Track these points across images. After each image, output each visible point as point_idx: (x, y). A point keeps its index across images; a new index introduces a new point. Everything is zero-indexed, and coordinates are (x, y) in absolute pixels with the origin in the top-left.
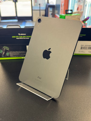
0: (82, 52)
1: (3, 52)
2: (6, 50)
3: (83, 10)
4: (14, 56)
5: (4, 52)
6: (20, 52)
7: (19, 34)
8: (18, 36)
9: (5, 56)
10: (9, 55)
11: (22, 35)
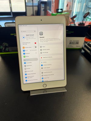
1: (3, 48)
3: (72, 9)
4: (13, 51)
9: (5, 51)
10: (9, 50)
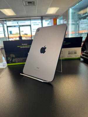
0: (70, 56)
4: (19, 62)
5: (11, 59)
6: (23, 58)
7: (22, 44)
8: (22, 45)
9: (12, 62)
10: (15, 61)
11: (25, 45)
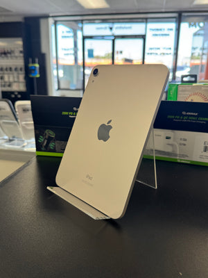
2: (49, 137)
5: (46, 141)
7: (75, 109)
8: (73, 111)
9: (47, 149)
10: (55, 148)
